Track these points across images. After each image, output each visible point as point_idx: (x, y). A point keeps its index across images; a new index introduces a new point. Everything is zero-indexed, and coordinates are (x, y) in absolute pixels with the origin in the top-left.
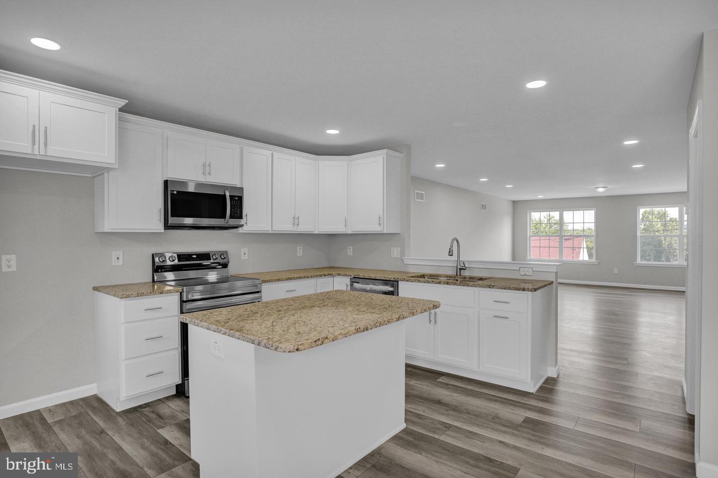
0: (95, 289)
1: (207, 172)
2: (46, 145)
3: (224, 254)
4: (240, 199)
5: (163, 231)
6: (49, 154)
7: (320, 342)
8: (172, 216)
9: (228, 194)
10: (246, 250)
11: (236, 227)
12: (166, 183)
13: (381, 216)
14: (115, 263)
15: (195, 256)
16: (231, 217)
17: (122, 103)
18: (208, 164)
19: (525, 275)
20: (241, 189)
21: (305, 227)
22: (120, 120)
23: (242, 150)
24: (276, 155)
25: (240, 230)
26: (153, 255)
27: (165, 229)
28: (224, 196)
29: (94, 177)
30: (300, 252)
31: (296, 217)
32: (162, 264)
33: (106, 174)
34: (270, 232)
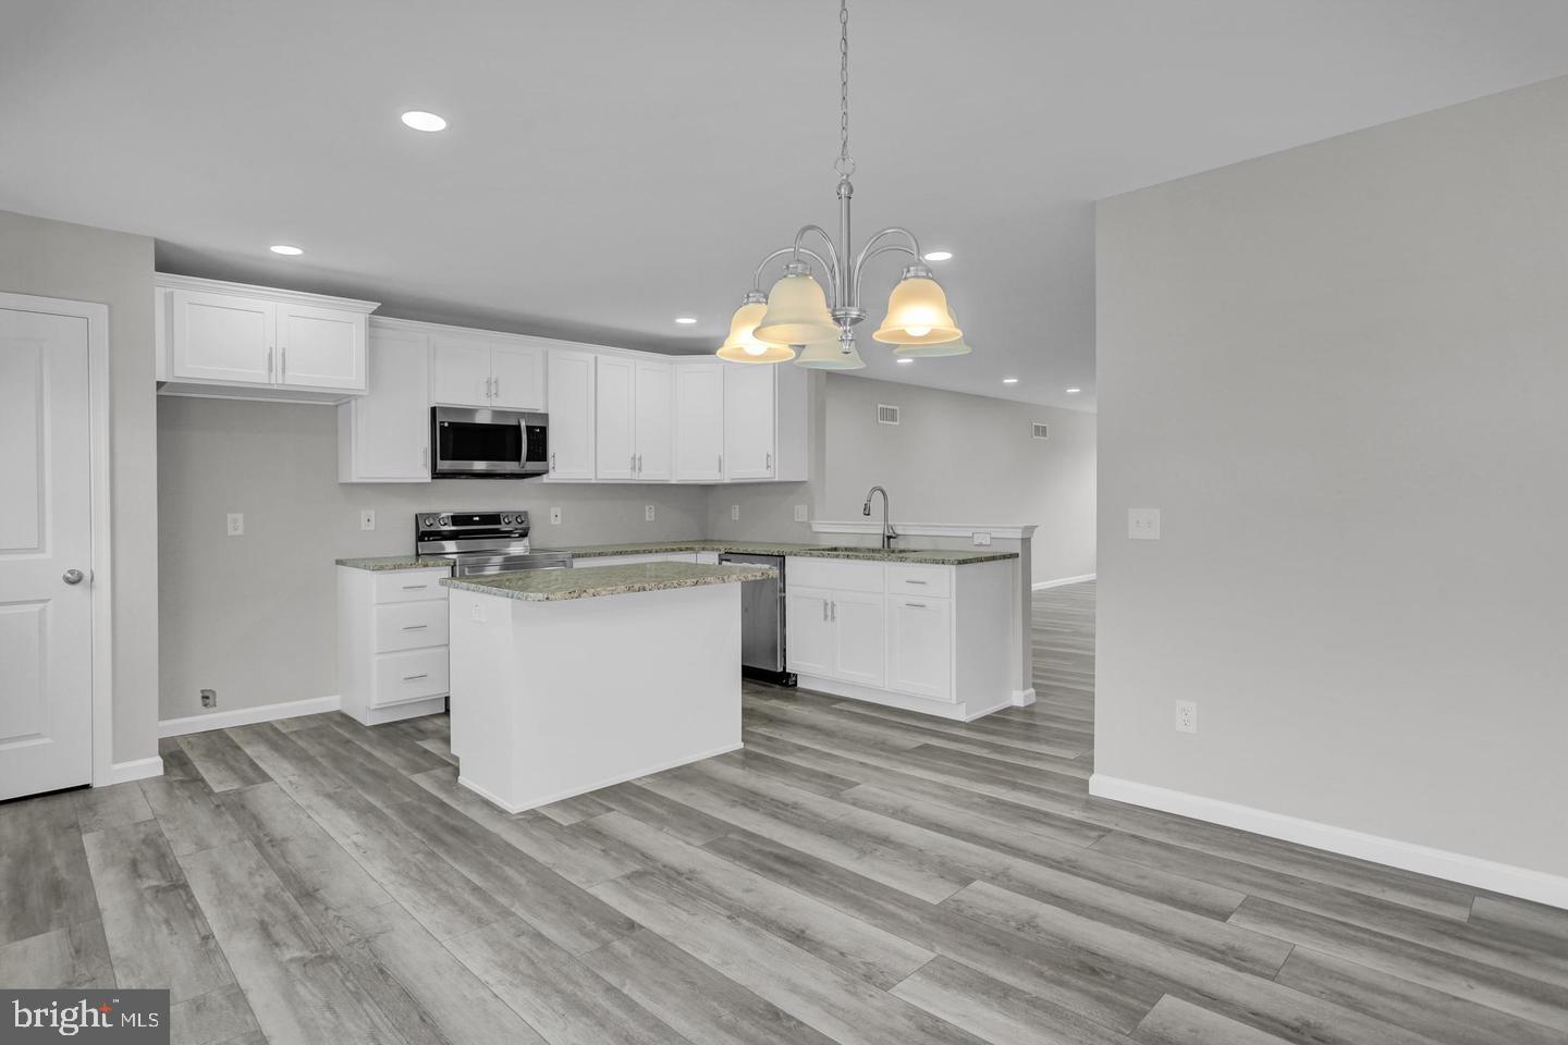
0: (338, 562)
1: (493, 392)
2: (284, 371)
3: (521, 517)
4: (544, 430)
5: (429, 480)
6: (287, 383)
7: (576, 595)
8: (442, 459)
9: (523, 424)
10: (556, 510)
11: (539, 475)
12: (434, 410)
13: (771, 453)
14: (364, 526)
15: (477, 519)
16: (529, 459)
17: (375, 306)
18: (493, 380)
19: (981, 545)
20: (545, 416)
21: (651, 474)
22: (371, 325)
23: (546, 354)
24: (601, 358)
25: (545, 479)
26: (416, 516)
27: (433, 478)
28: (519, 427)
29: (337, 406)
30: (650, 514)
31: (637, 457)
32: (428, 529)
33: (353, 403)
34: (593, 482)
